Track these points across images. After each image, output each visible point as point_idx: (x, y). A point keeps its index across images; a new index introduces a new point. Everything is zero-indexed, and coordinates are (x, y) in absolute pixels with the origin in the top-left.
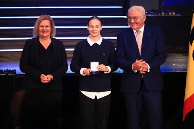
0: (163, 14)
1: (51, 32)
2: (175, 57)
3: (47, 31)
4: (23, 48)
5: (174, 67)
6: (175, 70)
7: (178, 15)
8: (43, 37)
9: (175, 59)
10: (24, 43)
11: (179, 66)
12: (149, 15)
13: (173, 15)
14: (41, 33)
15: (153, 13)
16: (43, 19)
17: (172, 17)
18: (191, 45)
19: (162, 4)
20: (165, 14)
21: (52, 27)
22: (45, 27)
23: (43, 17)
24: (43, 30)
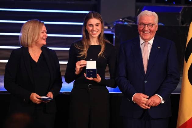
12: (126, 23)
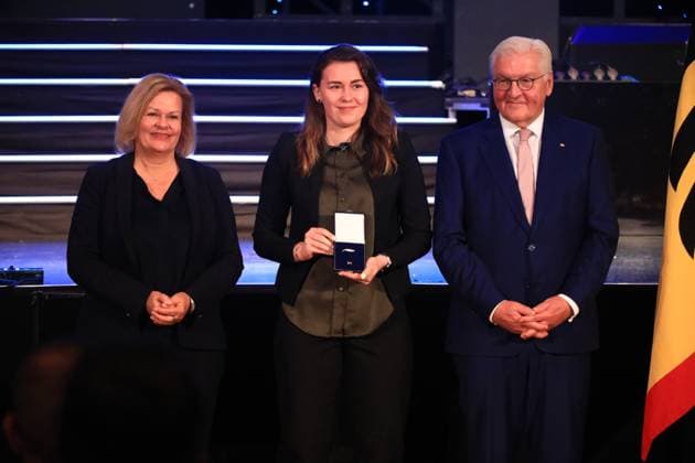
0: (574, 75)
4: (77, 192)
6: (617, 276)
7: (626, 79)
10: (83, 174)
13: (609, 78)
14: (148, 137)
17: (606, 85)
18: (675, 188)
19: (570, 39)
20: (580, 77)
22: (163, 117)
24: (157, 127)
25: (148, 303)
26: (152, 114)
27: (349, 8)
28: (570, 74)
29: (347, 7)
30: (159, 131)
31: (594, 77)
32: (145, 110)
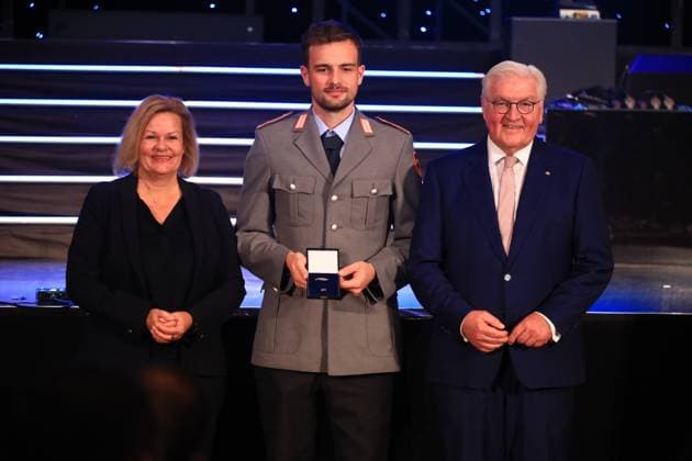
0: (630, 104)
1: (185, 159)
2: (668, 261)
3: (169, 153)
5: (665, 297)
7: (682, 109)
8: (155, 176)
9: (671, 269)
11: (682, 293)
12: (580, 107)
13: (666, 108)
14: (149, 160)
15: (596, 99)
16: (158, 112)
17: (663, 114)
19: (627, 67)
20: (637, 105)
21: (187, 141)
22: (162, 138)
23: (156, 101)
24: (156, 149)
25: (148, 321)
26: (150, 137)
27: (407, 34)
28: (627, 102)
29: (405, 33)
30: (159, 154)
31: (650, 106)
32: (143, 134)
